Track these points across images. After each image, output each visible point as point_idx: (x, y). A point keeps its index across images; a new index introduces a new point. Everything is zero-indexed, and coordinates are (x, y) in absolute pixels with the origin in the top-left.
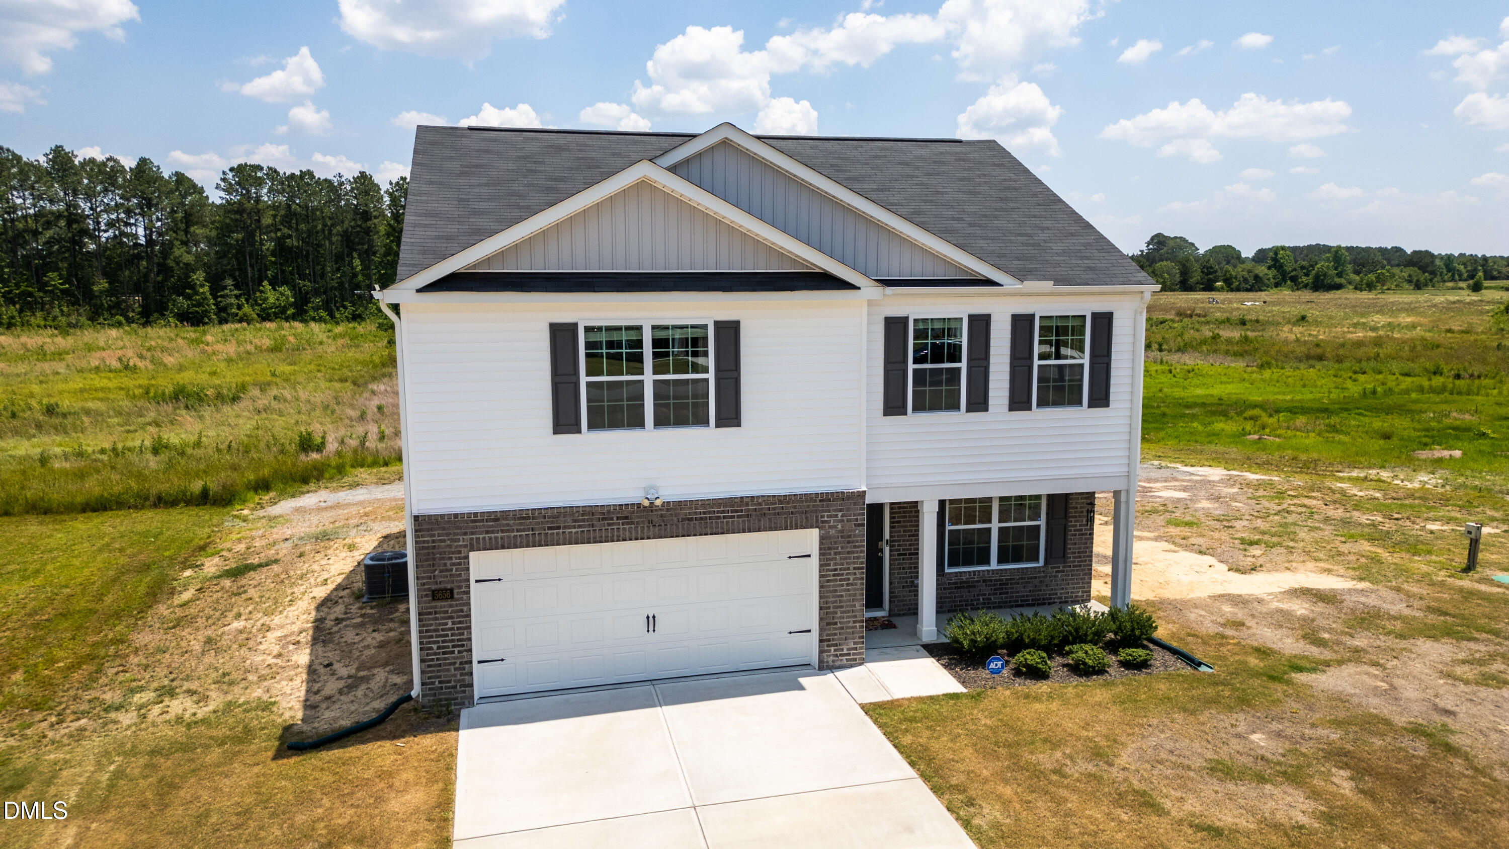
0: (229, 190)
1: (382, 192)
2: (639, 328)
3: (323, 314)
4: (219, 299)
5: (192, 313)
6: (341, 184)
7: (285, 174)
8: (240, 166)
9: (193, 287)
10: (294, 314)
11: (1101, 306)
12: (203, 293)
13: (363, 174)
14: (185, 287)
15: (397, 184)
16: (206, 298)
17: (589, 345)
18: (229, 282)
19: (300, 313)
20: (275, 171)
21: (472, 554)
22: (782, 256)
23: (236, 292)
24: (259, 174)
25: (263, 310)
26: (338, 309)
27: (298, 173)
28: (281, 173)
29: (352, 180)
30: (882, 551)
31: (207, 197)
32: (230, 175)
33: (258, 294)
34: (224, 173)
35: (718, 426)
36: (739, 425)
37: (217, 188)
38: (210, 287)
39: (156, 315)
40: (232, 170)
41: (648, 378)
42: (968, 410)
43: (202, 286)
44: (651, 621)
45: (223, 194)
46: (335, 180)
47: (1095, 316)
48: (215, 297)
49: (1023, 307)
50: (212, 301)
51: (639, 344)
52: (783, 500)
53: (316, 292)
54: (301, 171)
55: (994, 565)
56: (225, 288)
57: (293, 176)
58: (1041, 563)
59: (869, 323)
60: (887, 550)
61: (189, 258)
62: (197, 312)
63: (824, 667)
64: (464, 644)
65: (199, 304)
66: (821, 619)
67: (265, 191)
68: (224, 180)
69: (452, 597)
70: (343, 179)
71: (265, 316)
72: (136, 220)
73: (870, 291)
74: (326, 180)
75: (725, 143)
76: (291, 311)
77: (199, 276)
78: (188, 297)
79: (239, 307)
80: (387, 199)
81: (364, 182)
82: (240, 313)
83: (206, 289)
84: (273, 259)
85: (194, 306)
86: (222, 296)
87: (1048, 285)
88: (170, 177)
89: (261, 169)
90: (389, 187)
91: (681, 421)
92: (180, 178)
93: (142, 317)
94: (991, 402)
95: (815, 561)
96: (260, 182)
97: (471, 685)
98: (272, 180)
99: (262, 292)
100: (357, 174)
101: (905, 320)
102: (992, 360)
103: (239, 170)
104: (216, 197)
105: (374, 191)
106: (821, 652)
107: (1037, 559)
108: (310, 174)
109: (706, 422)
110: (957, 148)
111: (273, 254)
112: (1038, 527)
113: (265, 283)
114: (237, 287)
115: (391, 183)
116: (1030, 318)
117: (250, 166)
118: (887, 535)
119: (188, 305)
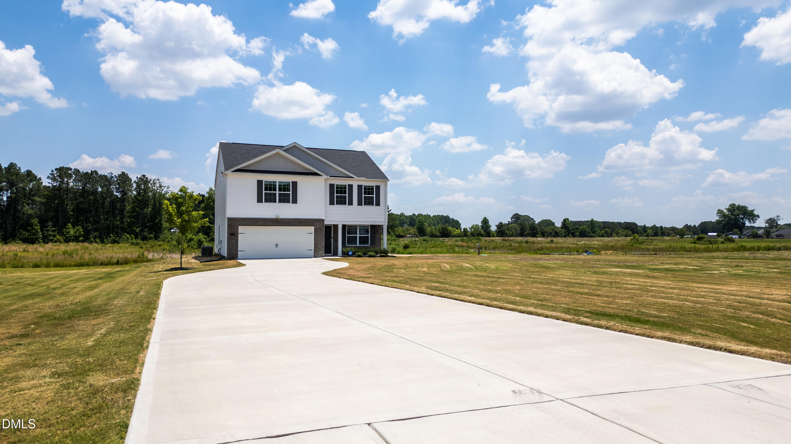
0: (54, 179)
1: (132, 182)
2: (276, 182)
3: (98, 240)
4: (44, 232)
5: (29, 239)
6: (112, 177)
7: (83, 172)
8: (60, 168)
9: (31, 225)
10: (82, 240)
11: (378, 184)
12: (37, 229)
13: (123, 173)
14: (27, 225)
15: (141, 178)
16: (38, 232)
17: (265, 185)
18: (50, 223)
19: (86, 239)
20: (78, 171)
21: (239, 227)
22: (306, 169)
23: (53, 229)
24: (69, 172)
25: (66, 238)
26: (106, 238)
27: (90, 172)
28: (81, 171)
29: (117, 176)
30: (331, 240)
31: (42, 183)
32: (55, 172)
33: (64, 230)
34: (52, 171)
35: (292, 203)
36: (297, 203)
37: (47, 178)
38: (40, 227)
39: (11, 239)
40: (56, 169)
41: (277, 192)
42: (348, 205)
43: (36, 225)
44: (277, 245)
45: (50, 181)
46: (109, 175)
47: (376, 186)
48: (42, 231)
49: (360, 183)
50: (40, 233)
51: (276, 185)
52: (306, 219)
53: (95, 230)
54: (91, 171)
55: (358, 245)
56: (48, 226)
57: (87, 173)
58: (369, 245)
59: (325, 185)
60: (332, 240)
61: (30, 212)
62: (33, 238)
63: (315, 257)
64: (237, 246)
65: (34, 234)
66: (314, 246)
67: (72, 180)
68: (52, 174)
69: (235, 235)
70: (113, 175)
71: (67, 240)
72: (3, 193)
73: (325, 177)
74: (104, 175)
75: (295, 146)
76: (81, 238)
77: (35, 221)
78: (28, 231)
79: (54, 236)
80: (135, 185)
81: (124, 178)
82: (55, 239)
83: (39, 227)
84: (72, 213)
85: (31, 235)
86: (46, 230)
87: (364, 179)
88: (24, 172)
89: (71, 169)
90: (136, 179)
91: (284, 202)
92: (29, 173)
93: (3, 240)
94: (353, 203)
95: (313, 234)
96: (70, 176)
97: (238, 255)
98: (76, 175)
99: (66, 228)
100: (120, 173)
101: (334, 184)
102: (353, 194)
103: (60, 170)
104: (46, 182)
105: (128, 181)
106: (314, 254)
107: (368, 244)
108: (96, 172)
109: (290, 202)
110: (354, 152)
111: (73, 211)
112: (368, 236)
113: (70, 224)
114: (54, 226)
115: (137, 178)
116: (362, 186)
117: (65, 168)
118: (332, 236)
119: (28, 235)
